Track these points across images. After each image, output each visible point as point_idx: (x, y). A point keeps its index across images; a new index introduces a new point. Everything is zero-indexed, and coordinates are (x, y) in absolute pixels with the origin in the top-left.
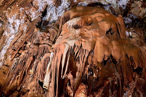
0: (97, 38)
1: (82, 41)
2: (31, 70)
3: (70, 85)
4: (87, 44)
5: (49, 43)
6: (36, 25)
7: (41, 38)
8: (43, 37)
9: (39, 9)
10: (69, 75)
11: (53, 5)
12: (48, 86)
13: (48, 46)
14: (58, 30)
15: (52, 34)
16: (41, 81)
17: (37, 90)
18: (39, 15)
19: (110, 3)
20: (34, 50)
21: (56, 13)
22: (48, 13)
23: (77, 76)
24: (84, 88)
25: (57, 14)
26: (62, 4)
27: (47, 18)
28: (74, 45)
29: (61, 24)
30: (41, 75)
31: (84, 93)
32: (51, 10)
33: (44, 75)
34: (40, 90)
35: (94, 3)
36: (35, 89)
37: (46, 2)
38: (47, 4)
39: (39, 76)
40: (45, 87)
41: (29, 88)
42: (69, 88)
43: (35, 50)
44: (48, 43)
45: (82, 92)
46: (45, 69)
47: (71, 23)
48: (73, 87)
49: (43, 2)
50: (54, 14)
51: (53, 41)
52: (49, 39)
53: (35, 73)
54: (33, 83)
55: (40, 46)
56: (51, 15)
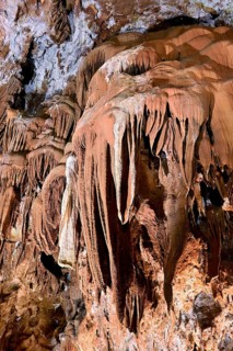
0: (215, 85)
1: (167, 95)
2: (13, 229)
3: (148, 245)
4: (190, 101)
5: (55, 145)
6: (10, 102)
7: (30, 135)
8: (34, 132)
9: (11, 53)
10: (140, 211)
11: (49, 38)
12: (73, 262)
13: (52, 151)
14: (76, 107)
15: (60, 118)
16: (48, 252)
17: (41, 283)
18: (13, 72)
19: (216, 9)
20: (14, 170)
21: (62, 67)
22: (37, 72)
23: (166, 213)
24: (198, 250)
25: (65, 70)
26: (75, 37)
27: (37, 85)
28: (142, 110)
29: (81, 89)
30: (46, 234)
31: (199, 266)
32: (46, 61)
33: (55, 233)
34: (49, 282)
35: (165, 20)
36: (34, 281)
37: (29, 30)
38: (31, 34)
39: (39, 240)
40: (64, 262)
41: (16, 281)
42: (145, 255)
43: (17, 167)
44: (51, 143)
45: (190, 264)
46: (54, 215)
47: (114, 65)
48: (162, 250)
49: (18, 29)
50: (56, 72)
51: (65, 136)
52: (54, 134)
53: (27, 235)
54: (25, 265)
55: (30, 155)
56: (48, 74)
